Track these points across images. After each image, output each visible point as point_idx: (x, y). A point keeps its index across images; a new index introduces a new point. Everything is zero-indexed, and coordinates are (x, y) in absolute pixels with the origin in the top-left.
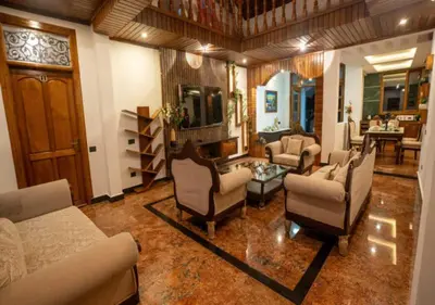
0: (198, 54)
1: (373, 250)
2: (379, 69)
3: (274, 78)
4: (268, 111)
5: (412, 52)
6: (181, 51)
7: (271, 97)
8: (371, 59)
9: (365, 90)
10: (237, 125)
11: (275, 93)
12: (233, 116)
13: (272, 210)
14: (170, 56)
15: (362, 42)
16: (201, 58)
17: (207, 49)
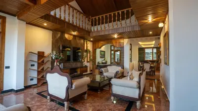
0: (71, 35)
1: (146, 106)
2: (143, 46)
3: (104, 46)
4: (101, 57)
5: (154, 42)
6: (63, 33)
7: (103, 53)
8: (140, 43)
9: (139, 53)
10: (88, 62)
11: (104, 52)
12: (86, 58)
13: (104, 93)
14: (57, 34)
15: (138, 37)
16: (72, 37)
17: (75, 33)
